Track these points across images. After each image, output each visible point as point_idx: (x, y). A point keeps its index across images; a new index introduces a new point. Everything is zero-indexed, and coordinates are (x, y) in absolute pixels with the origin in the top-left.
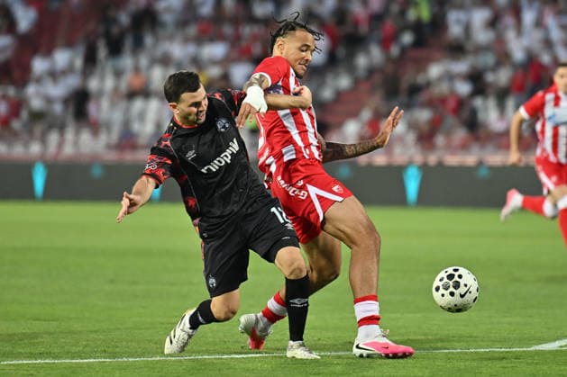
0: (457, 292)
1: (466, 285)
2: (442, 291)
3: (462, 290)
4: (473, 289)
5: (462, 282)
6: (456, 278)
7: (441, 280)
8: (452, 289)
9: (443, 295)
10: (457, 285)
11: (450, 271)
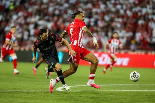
0: (136, 77)
1: (137, 75)
2: (132, 77)
3: (137, 76)
4: (139, 76)
5: (136, 75)
6: (135, 74)
7: (132, 75)
8: (134, 77)
9: (133, 78)
10: (135, 76)
11: (133, 73)
